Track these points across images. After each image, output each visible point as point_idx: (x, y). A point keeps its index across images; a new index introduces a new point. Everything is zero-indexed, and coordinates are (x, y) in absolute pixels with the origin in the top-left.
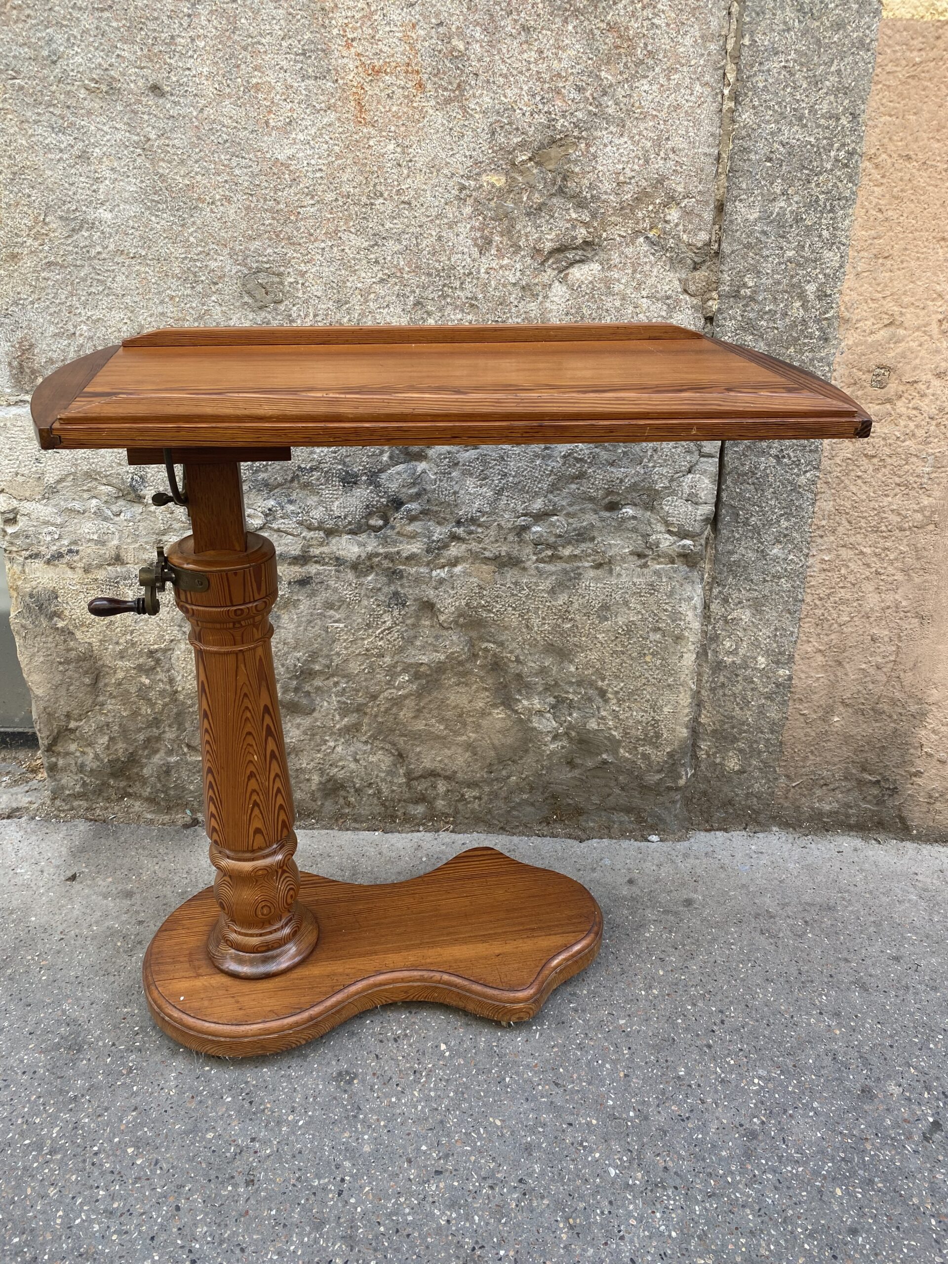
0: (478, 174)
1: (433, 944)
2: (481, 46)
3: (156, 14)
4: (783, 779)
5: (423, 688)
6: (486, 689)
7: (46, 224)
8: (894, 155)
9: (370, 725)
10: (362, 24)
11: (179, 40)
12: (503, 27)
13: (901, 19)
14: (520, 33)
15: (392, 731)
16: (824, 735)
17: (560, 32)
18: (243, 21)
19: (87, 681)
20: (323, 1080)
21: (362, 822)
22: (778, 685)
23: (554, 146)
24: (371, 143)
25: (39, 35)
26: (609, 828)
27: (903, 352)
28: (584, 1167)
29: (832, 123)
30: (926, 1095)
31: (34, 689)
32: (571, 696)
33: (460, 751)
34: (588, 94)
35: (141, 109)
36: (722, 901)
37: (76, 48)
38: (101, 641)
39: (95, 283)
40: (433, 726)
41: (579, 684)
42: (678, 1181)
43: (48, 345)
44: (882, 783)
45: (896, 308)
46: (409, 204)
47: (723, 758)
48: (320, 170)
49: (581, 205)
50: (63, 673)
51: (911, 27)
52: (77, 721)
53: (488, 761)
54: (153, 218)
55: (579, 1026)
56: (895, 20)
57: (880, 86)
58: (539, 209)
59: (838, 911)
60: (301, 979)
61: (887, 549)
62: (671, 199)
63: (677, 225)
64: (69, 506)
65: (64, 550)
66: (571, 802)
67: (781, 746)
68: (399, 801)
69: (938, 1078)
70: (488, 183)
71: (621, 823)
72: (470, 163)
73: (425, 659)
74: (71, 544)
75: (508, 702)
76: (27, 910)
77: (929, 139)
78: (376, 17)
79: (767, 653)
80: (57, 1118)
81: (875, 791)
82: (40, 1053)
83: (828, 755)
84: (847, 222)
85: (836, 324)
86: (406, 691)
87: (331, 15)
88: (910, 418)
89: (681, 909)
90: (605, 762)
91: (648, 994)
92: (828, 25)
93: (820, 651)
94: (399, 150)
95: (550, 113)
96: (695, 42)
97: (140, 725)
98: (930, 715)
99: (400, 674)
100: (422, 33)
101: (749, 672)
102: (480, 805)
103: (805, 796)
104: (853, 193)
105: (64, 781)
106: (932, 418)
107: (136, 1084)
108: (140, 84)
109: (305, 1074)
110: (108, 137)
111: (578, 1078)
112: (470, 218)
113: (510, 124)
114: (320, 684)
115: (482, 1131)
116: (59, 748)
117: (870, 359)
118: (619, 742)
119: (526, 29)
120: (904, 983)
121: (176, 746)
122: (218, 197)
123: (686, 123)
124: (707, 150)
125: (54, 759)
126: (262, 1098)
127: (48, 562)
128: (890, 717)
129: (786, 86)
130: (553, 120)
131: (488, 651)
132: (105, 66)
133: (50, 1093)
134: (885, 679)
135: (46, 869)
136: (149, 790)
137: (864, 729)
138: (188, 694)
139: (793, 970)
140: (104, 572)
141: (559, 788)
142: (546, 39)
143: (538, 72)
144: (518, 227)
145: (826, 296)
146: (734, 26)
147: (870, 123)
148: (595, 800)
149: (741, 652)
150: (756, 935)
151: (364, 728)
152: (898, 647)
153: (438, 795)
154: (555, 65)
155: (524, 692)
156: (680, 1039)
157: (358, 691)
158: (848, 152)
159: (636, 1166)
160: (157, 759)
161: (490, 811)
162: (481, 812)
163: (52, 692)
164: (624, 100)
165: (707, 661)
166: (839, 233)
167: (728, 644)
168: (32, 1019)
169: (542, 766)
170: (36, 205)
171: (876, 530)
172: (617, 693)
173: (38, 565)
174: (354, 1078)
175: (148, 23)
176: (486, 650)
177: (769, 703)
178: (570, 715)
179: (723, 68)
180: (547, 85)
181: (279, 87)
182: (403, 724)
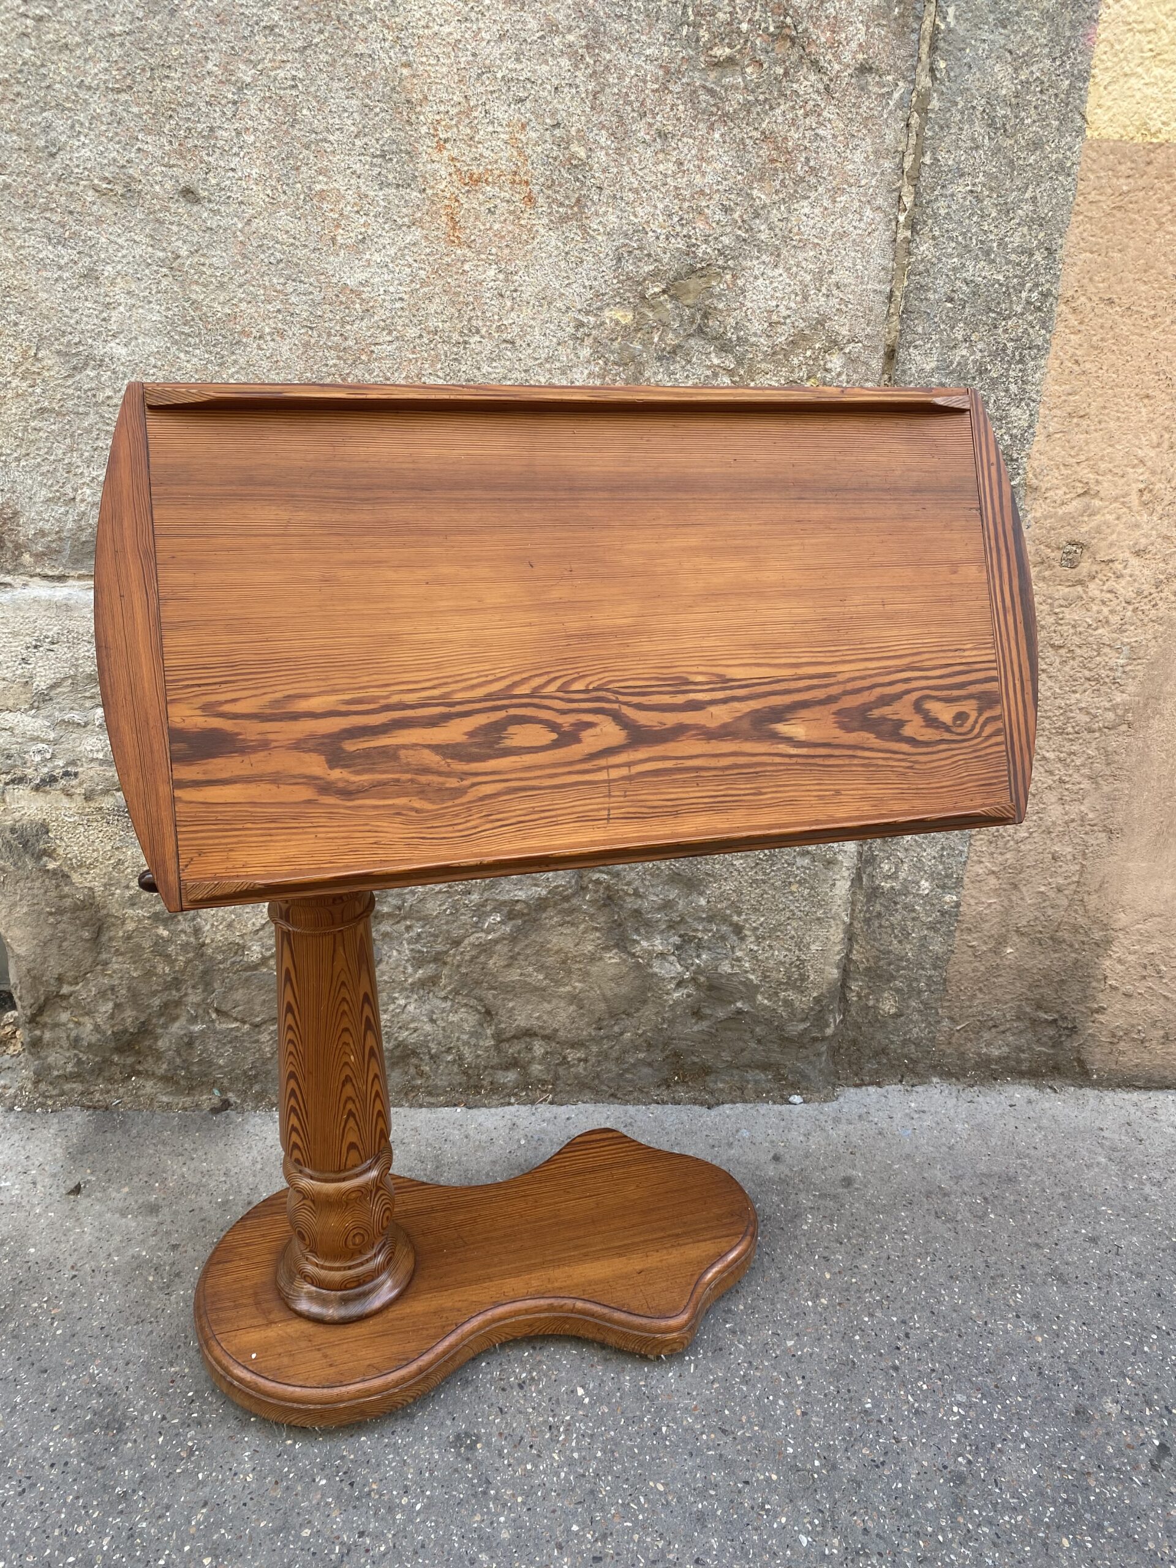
0: (600, 309)
1: (558, 1263)
2: (607, 154)
3: (190, 100)
4: (946, 1023)
5: (518, 929)
6: (596, 929)
7: (38, 360)
8: (1094, 298)
9: (450, 977)
10: (458, 122)
11: (219, 133)
12: (635, 132)
13: (1107, 140)
14: (655, 140)
15: (478, 983)
16: (994, 970)
17: (704, 142)
18: (305, 112)
19: (86, 935)
20: (438, 1447)
21: (438, 1095)
22: (943, 913)
23: (693, 276)
24: (466, 267)
25: (32, 119)
26: (742, 1089)
27: (1099, 526)
28: (770, 1537)
29: (1025, 259)
30: (1148, 1413)
31: (14, 946)
32: (700, 935)
33: (562, 1005)
34: (736, 216)
35: (169, 218)
36: (886, 1178)
37: (82, 138)
38: (105, 885)
39: (102, 435)
40: (530, 975)
41: (710, 919)
42: (882, 1546)
43: (39, 513)
44: (1060, 1023)
45: (1091, 476)
46: (513, 343)
47: (877, 1000)
48: (401, 299)
49: (725, 348)
50: (54, 926)
51: (1119, 150)
52: (71, 984)
53: (597, 1015)
54: (182, 355)
55: (740, 1352)
56: (1101, 141)
57: (1081, 217)
58: (674, 352)
59: (1020, 1183)
60: (403, 1319)
61: (1074, 754)
62: (834, 344)
63: (839, 374)
64: (66, 718)
65: (58, 772)
66: (696, 1060)
67: (944, 983)
68: (486, 1068)
69: (1158, 1390)
70: (611, 320)
71: (756, 1082)
72: (589, 294)
73: (521, 895)
74: (67, 764)
75: (622, 944)
76: (22, 1239)
77: (1135, 280)
78: (475, 114)
79: (932, 877)
80: (105, 1524)
81: (1051, 1032)
82: (70, 1436)
83: (999, 992)
84: (1037, 375)
85: (1022, 493)
86: (498, 934)
87: (418, 109)
88: (1103, 603)
89: (840, 1190)
90: (740, 1012)
91: (815, 1306)
92: (1023, 142)
93: (993, 872)
94: (501, 276)
95: (690, 237)
96: (867, 158)
97: (155, 987)
98: (1116, 943)
99: (489, 914)
100: (534, 135)
101: (910, 898)
102: (585, 1069)
103: (971, 1040)
104: (1046, 341)
105: (51, 1059)
106: (1128, 603)
107: (201, 1469)
108: (167, 186)
109: (415, 1440)
110: (124, 252)
111: (748, 1421)
112: (589, 362)
113: (640, 248)
114: (389, 929)
115: (642, 1500)
116: (46, 1018)
117: (1060, 534)
118: (757, 987)
119: (662, 135)
120: (1105, 1270)
121: (201, 1011)
122: (267, 330)
123: (853, 254)
124: (878, 287)
125: (38, 1033)
126: (365, 1477)
127: (37, 788)
128: (1071, 946)
129: (972, 214)
130: (694, 245)
131: (601, 883)
132: (122, 162)
133: (90, 1491)
134: (1066, 902)
135: (39, 1179)
136: (165, 1066)
137: (1041, 961)
138: (217, 948)
139: (979, 1262)
140: (111, 800)
141: (683, 1045)
142: (687, 149)
143: (676, 188)
144: (647, 374)
145: (1012, 460)
146: (913, 141)
147: (1068, 260)
148: (726, 1056)
149: (902, 875)
150: (931, 1218)
151: (443, 981)
152: (1083, 866)
153: (534, 1058)
154: (698, 179)
155: (642, 931)
156: (860, 1360)
157: (437, 936)
158: (1041, 293)
159: (830, 1530)
160: (176, 1028)
161: (598, 1076)
162: (586, 1077)
163: (38, 950)
164: (780, 224)
165: (861, 888)
166: (1028, 387)
167: (887, 867)
168: (51, 1390)
169: (663, 1019)
170: (25, 335)
171: (1061, 731)
172: (756, 929)
173: (22, 792)
174: (476, 1442)
175: (179, 109)
176: (598, 882)
177: (932, 934)
178: (698, 956)
179: (899, 189)
180: (687, 204)
181: (351, 196)
182: (492, 974)
